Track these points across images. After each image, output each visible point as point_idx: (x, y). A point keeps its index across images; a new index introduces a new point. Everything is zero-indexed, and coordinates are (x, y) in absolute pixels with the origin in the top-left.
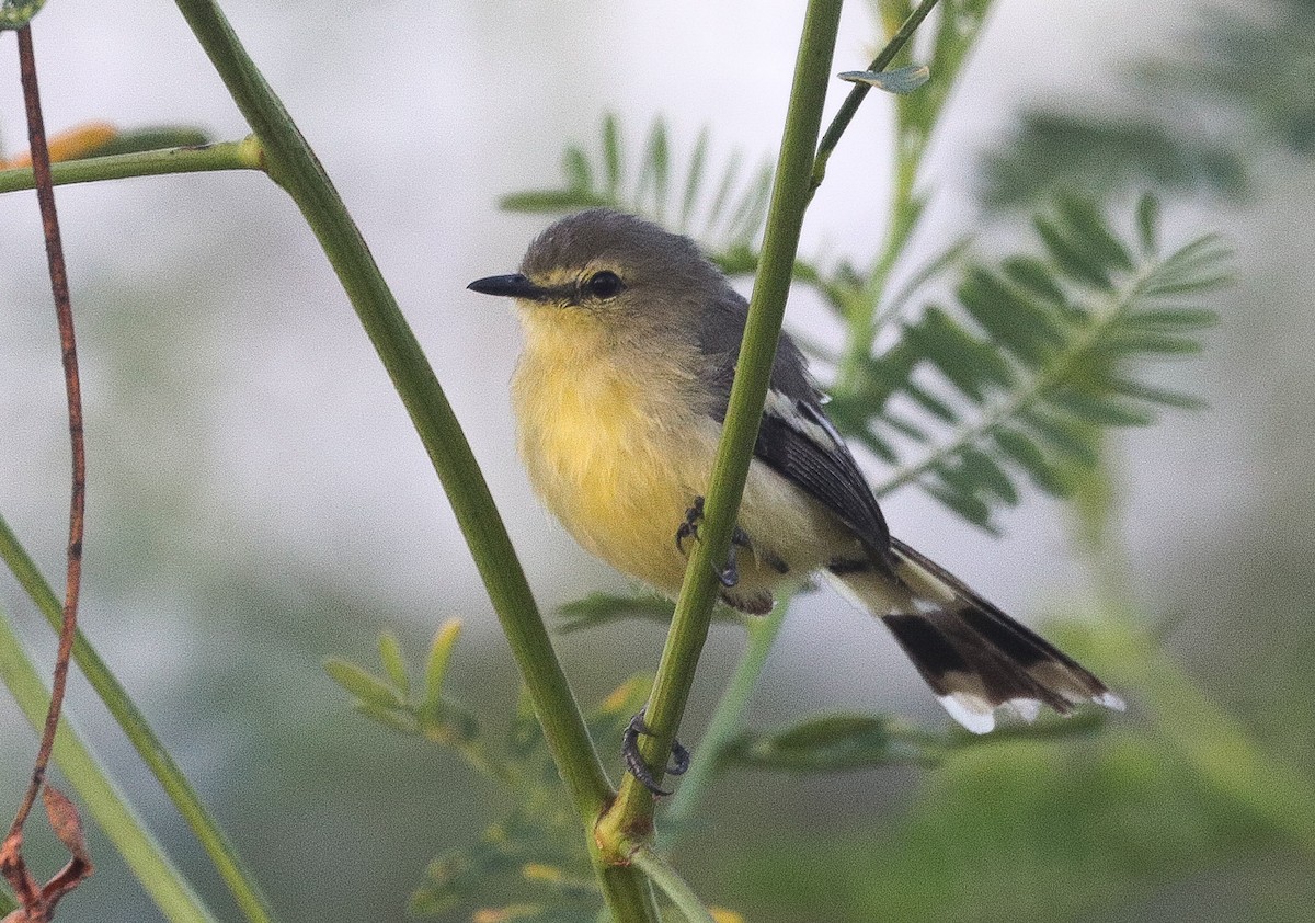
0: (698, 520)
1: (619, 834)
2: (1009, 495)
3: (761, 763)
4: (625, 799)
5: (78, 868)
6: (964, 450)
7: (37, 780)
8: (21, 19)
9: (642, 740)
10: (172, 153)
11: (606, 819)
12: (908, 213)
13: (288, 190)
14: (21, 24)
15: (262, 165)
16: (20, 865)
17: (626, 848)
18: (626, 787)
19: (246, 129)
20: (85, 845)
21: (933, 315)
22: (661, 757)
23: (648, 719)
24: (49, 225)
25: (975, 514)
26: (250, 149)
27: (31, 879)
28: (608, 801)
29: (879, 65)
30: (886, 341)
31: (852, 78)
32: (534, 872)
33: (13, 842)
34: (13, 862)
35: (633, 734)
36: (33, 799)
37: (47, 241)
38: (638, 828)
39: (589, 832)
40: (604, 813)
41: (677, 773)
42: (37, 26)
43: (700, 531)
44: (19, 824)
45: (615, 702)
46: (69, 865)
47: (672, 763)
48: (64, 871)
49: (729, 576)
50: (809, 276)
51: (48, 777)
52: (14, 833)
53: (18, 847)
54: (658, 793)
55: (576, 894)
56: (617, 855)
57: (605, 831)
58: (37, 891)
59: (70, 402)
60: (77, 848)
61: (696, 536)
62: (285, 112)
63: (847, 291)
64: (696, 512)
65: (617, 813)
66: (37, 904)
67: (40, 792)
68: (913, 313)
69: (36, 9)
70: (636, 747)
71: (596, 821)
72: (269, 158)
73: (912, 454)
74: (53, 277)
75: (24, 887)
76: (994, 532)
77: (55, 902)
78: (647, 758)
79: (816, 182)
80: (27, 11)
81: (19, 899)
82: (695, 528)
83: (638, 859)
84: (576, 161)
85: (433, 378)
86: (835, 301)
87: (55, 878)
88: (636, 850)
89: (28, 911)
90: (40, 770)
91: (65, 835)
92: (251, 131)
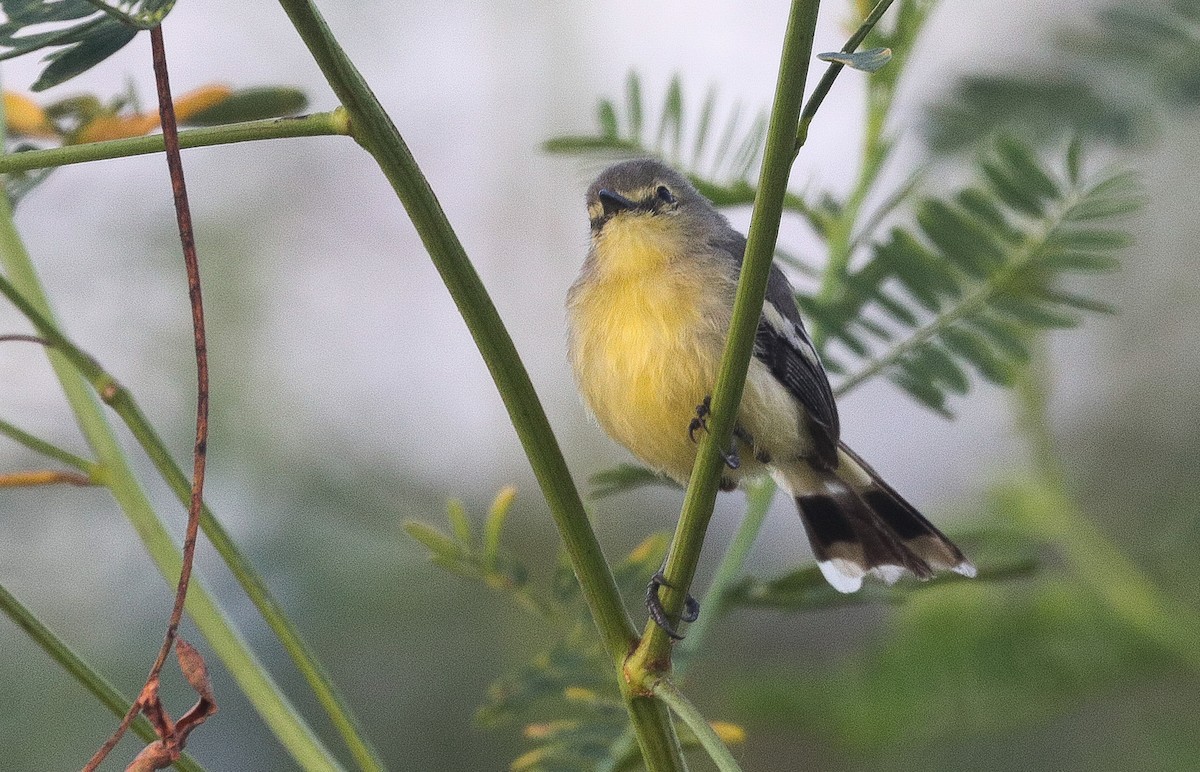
0: (707, 414)
1: (643, 671)
2: (960, 384)
3: (759, 603)
4: (648, 642)
5: (205, 707)
6: (921, 347)
7: (171, 636)
8: (154, 20)
9: (662, 590)
10: (276, 121)
11: (633, 658)
12: (877, 154)
13: (371, 152)
14: (153, 25)
15: (349, 132)
16: (158, 705)
17: (649, 682)
18: (649, 633)
19: (336, 102)
20: (210, 688)
21: (898, 235)
22: (677, 607)
23: (667, 574)
24: (178, 184)
25: (932, 400)
26: (340, 119)
27: (166, 716)
28: (635, 643)
29: (850, 48)
30: (861, 259)
31: (829, 58)
32: (574, 694)
33: (152, 686)
34: (151, 702)
35: (656, 587)
36: (167, 651)
37: (176, 197)
38: (658, 666)
39: (619, 669)
40: (630, 654)
41: (690, 621)
42: (167, 25)
43: (708, 424)
44: (157, 671)
45: (640, 554)
46: (198, 704)
47: (685, 613)
48: (194, 708)
49: (732, 460)
50: (798, 205)
51: (179, 633)
52: (152, 680)
53: (156, 690)
54: (675, 637)
55: (608, 711)
56: (642, 687)
57: (632, 668)
58: (171, 726)
59: (196, 327)
60: (204, 691)
61: (706, 428)
62: (368, 88)
63: (827, 218)
64: (704, 409)
65: (641, 653)
66: (172, 737)
67: (174, 645)
68: (882, 235)
69: (166, 13)
70: (657, 597)
71: (624, 659)
72: (355, 126)
73: (880, 349)
74: (181, 227)
75: (161, 723)
76: (948, 415)
77: (186, 734)
78: (666, 610)
79: (800, 143)
80: (159, 14)
81: (158, 732)
82: (704, 421)
83: (659, 691)
84: (607, 113)
85: (489, 302)
86: (818, 226)
87: (185, 716)
88: (657, 684)
89: (164, 743)
90: (173, 628)
91: (194, 679)
92: (341, 104)
